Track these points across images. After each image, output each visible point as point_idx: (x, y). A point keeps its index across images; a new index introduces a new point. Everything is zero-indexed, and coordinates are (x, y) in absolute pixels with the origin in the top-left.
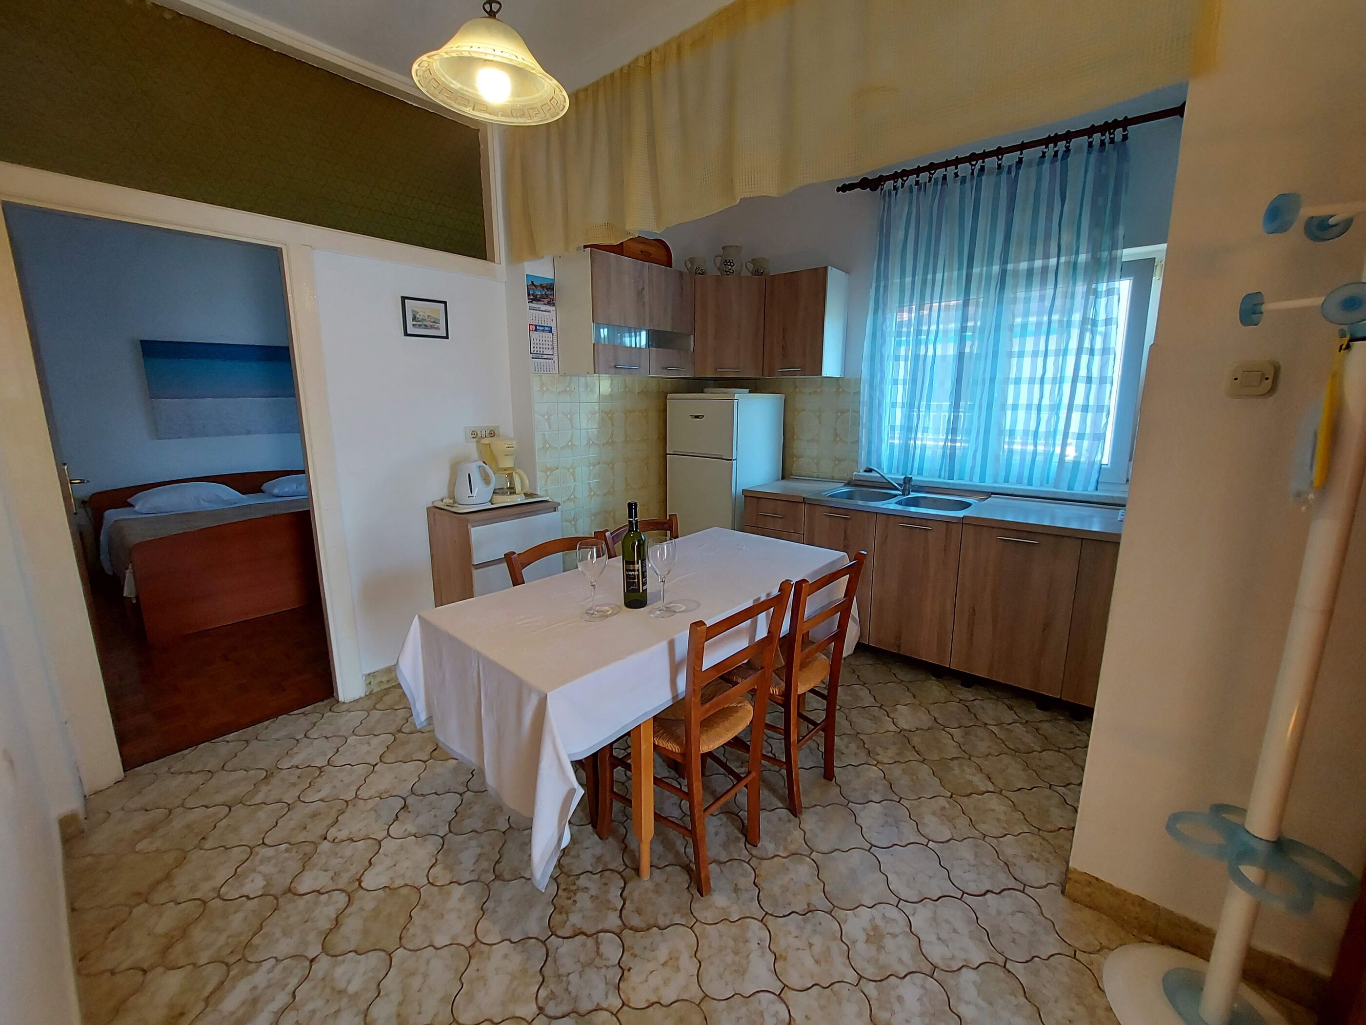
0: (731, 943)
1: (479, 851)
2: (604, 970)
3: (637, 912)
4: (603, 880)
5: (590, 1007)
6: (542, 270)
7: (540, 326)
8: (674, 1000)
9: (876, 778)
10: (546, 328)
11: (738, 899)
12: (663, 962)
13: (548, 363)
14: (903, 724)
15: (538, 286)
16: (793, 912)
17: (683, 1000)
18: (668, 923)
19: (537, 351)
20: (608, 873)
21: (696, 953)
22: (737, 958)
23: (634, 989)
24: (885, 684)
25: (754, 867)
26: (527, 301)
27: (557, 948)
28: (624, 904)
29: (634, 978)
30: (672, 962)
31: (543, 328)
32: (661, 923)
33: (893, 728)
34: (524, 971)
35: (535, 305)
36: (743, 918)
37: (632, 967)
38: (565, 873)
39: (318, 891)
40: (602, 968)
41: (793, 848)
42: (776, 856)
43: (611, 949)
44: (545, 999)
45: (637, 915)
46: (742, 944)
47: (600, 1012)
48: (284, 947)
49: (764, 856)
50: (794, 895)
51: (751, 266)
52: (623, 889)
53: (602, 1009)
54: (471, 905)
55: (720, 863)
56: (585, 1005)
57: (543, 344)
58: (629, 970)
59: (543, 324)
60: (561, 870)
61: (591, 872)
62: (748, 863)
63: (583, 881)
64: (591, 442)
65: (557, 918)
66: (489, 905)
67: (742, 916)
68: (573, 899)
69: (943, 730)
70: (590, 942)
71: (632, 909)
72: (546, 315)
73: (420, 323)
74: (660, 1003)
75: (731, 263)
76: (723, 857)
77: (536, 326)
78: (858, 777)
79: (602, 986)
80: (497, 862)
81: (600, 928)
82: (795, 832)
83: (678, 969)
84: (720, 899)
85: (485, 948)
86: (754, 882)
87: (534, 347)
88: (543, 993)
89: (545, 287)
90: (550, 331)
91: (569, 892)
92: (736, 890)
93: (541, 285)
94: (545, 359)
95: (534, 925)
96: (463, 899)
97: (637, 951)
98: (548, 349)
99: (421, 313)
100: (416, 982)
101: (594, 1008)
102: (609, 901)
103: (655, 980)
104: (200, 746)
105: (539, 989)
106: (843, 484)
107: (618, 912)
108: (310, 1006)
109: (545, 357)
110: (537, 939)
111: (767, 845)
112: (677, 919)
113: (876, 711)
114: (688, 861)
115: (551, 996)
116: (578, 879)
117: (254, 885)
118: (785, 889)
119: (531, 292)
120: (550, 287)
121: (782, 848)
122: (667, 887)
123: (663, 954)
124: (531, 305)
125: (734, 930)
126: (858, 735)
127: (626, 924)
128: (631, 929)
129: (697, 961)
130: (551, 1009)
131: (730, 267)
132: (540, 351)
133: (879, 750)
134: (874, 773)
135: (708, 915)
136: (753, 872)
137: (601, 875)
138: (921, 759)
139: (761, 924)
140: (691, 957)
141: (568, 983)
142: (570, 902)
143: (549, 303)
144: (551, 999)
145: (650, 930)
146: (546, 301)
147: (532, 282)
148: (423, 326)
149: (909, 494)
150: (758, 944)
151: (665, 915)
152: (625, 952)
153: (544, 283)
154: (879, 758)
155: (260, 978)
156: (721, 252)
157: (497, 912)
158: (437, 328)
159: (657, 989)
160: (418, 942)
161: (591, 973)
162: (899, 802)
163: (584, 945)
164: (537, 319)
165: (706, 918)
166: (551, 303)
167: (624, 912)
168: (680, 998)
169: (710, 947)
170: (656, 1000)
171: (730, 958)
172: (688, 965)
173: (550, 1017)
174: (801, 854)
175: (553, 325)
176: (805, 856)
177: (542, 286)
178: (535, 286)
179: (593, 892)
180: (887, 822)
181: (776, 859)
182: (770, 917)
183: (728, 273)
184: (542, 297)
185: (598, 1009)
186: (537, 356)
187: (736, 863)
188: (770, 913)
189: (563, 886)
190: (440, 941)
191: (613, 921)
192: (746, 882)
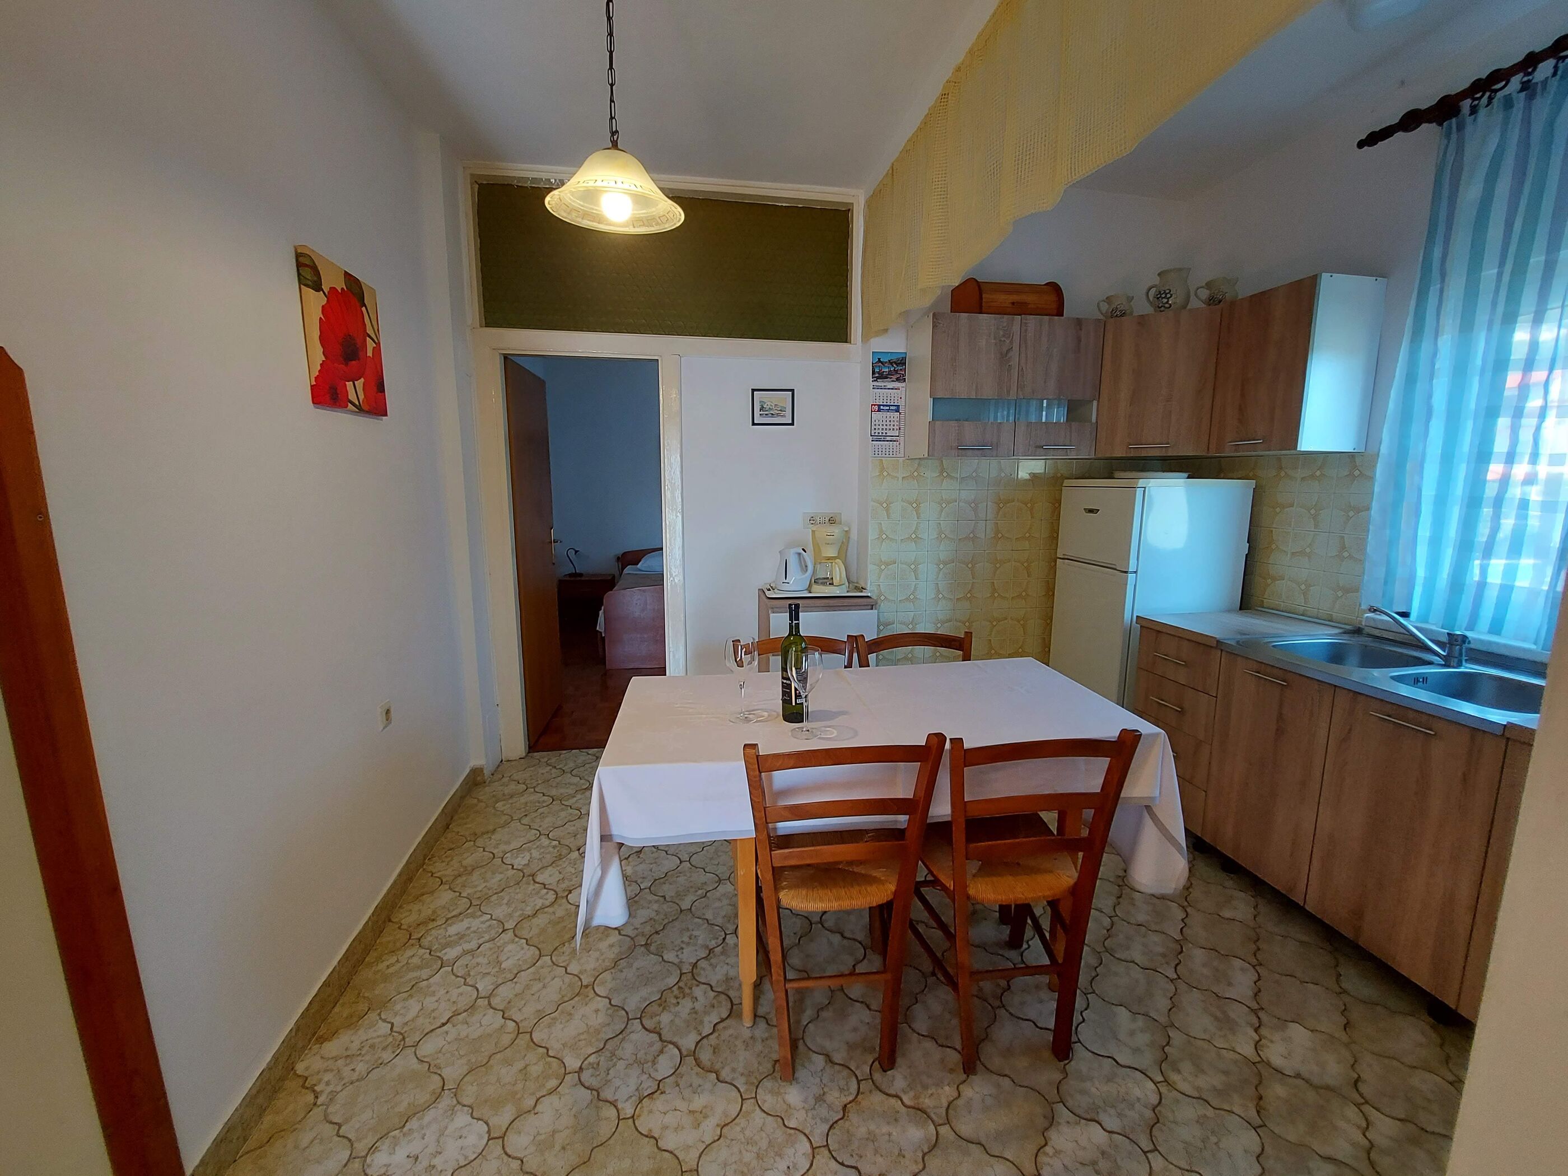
0: (764, 1144)
1: (653, 915)
2: (645, 1076)
3: (714, 1049)
4: (715, 1001)
5: (610, 1098)
6: (892, 344)
7: (883, 406)
8: (669, 1149)
9: (1138, 1099)
10: (892, 408)
11: (814, 1108)
12: (691, 1110)
13: (891, 447)
14: (1275, 1053)
15: (886, 362)
16: (856, 1168)
17: (675, 1155)
18: (728, 1079)
19: (879, 433)
20: (723, 996)
21: (724, 1126)
22: (754, 1163)
23: (651, 1112)
24: (1302, 982)
25: (861, 1090)
26: (871, 379)
27: (633, 1032)
28: (711, 1034)
29: (659, 1103)
30: (698, 1117)
31: (888, 408)
32: (725, 1074)
33: (1248, 1050)
34: (598, 1032)
35: (880, 383)
36: (799, 1130)
37: (667, 1093)
38: (693, 975)
39: (545, 885)
40: (646, 1073)
41: (927, 1102)
42: (897, 1096)
43: (665, 1066)
44: (590, 1064)
45: (712, 1051)
46: (772, 1154)
47: (612, 1107)
48: (500, 912)
49: (883, 1087)
50: (876, 1152)
51: (1204, 294)
52: (722, 1020)
53: (616, 1107)
54: (611, 955)
55: (829, 1059)
56: (607, 1094)
57: (886, 425)
58: (662, 1093)
59: (888, 404)
60: (693, 969)
61: (711, 987)
62: (859, 1082)
63: (698, 991)
64: (943, 536)
65: (655, 1008)
66: (623, 963)
67: (800, 1128)
68: (679, 1000)
69: (1358, 1105)
70: (658, 1045)
71: (713, 1044)
72: (893, 392)
73: (766, 413)
74: (657, 1141)
75: (1166, 294)
76: (837, 1058)
77: (879, 406)
78: (1110, 1079)
79: (633, 1088)
80: (657, 933)
81: (675, 1040)
82: (947, 1088)
83: (697, 1126)
84: (794, 1095)
85: (591, 994)
86: (845, 1106)
87: (875, 429)
88: (592, 1059)
89: (895, 363)
90: (897, 411)
91: (680, 993)
92: (820, 1099)
93: (889, 361)
94: (888, 441)
95: (633, 1002)
96: (611, 946)
97: (682, 1083)
98: (893, 429)
99: (769, 403)
100: (538, 986)
101: (611, 1100)
102: (702, 1022)
103: (670, 1119)
104: (574, 751)
105: (594, 1053)
106: (1337, 631)
107: (699, 1038)
108: (480, 960)
109: (888, 438)
110: (627, 1013)
111: (898, 1079)
112: (740, 1083)
113: (1238, 1013)
114: (801, 1036)
115: (595, 1066)
116: (698, 986)
117: (520, 861)
118: (871, 1138)
119: (877, 370)
120: (901, 362)
121: (912, 1094)
122: (759, 1047)
123: (699, 1102)
124: (875, 383)
125: (779, 1135)
126: (1168, 1029)
127: (697, 1052)
128: (695, 1059)
129: (719, 1133)
130: (585, 1076)
131: (1165, 300)
132: (882, 433)
133: (1186, 1067)
134: (1144, 1091)
135: (768, 1100)
136: (855, 1093)
137: (716, 996)
138: (1258, 1121)
139: (810, 1151)
140: (718, 1125)
141: (615, 1065)
142: (674, 1001)
143: (898, 380)
144: (593, 1068)
145: (709, 1073)
146: (894, 378)
147: (879, 359)
148: (770, 415)
149: (1459, 665)
150: (789, 1167)
151: (734, 1070)
152: (674, 1076)
153: (894, 358)
154: (1174, 1077)
155: (476, 923)
156: (1157, 280)
157: (622, 971)
158: (783, 416)
159: (665, 1128)
160: (561, 960)
161: (635, 1072)
162: (1145, 1153)
163: (651, 1045)
164: (881, 398)
165: (765, 1101)
166: (901, 379)
167: (705, 1041)
168: (676, 1152)
169: (743, 1130)
170: (656, 1136)
171: (748, 1157)
172: (709, 1129)
173: (580, 1081)
174: (929, 1117)
175: (901, 403)
176: (933, 1121)
177: (891, 362)
178: (882, 363)
179: (698, 1006)
180: (1094, 1163)
181: (893, 1101)
182: (827, 1152)
183: (1163, 309)
184: (890, 373)
185: (614, 1104)
186: (877, 438)
187: (846, 1072)
188: (831, 1148)
189: (681, 984)
190: (573, 968)
191: (689, 1042)
192: (836, 1098)
